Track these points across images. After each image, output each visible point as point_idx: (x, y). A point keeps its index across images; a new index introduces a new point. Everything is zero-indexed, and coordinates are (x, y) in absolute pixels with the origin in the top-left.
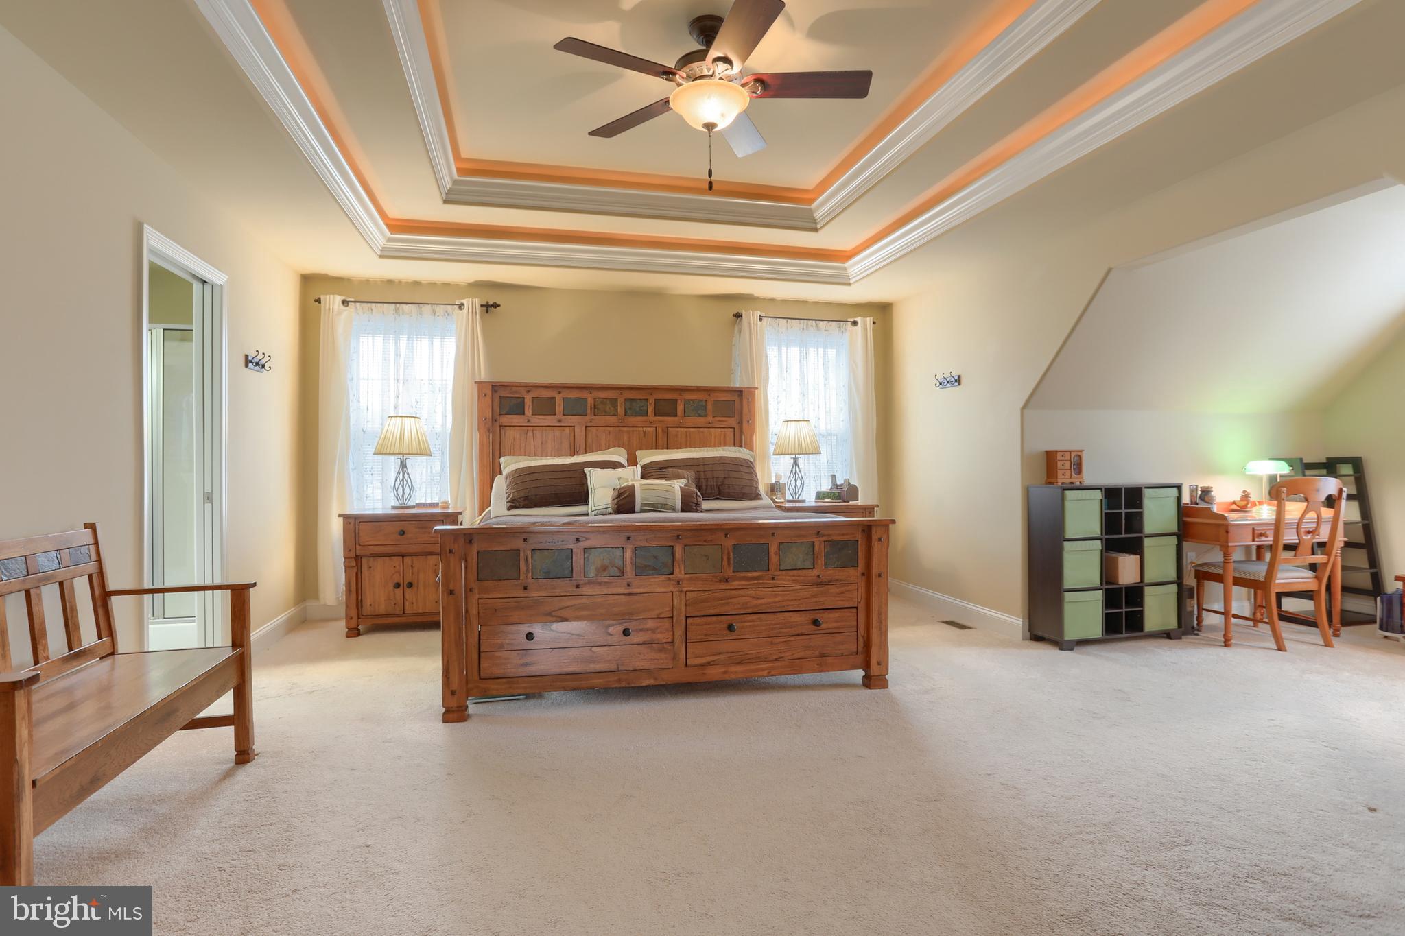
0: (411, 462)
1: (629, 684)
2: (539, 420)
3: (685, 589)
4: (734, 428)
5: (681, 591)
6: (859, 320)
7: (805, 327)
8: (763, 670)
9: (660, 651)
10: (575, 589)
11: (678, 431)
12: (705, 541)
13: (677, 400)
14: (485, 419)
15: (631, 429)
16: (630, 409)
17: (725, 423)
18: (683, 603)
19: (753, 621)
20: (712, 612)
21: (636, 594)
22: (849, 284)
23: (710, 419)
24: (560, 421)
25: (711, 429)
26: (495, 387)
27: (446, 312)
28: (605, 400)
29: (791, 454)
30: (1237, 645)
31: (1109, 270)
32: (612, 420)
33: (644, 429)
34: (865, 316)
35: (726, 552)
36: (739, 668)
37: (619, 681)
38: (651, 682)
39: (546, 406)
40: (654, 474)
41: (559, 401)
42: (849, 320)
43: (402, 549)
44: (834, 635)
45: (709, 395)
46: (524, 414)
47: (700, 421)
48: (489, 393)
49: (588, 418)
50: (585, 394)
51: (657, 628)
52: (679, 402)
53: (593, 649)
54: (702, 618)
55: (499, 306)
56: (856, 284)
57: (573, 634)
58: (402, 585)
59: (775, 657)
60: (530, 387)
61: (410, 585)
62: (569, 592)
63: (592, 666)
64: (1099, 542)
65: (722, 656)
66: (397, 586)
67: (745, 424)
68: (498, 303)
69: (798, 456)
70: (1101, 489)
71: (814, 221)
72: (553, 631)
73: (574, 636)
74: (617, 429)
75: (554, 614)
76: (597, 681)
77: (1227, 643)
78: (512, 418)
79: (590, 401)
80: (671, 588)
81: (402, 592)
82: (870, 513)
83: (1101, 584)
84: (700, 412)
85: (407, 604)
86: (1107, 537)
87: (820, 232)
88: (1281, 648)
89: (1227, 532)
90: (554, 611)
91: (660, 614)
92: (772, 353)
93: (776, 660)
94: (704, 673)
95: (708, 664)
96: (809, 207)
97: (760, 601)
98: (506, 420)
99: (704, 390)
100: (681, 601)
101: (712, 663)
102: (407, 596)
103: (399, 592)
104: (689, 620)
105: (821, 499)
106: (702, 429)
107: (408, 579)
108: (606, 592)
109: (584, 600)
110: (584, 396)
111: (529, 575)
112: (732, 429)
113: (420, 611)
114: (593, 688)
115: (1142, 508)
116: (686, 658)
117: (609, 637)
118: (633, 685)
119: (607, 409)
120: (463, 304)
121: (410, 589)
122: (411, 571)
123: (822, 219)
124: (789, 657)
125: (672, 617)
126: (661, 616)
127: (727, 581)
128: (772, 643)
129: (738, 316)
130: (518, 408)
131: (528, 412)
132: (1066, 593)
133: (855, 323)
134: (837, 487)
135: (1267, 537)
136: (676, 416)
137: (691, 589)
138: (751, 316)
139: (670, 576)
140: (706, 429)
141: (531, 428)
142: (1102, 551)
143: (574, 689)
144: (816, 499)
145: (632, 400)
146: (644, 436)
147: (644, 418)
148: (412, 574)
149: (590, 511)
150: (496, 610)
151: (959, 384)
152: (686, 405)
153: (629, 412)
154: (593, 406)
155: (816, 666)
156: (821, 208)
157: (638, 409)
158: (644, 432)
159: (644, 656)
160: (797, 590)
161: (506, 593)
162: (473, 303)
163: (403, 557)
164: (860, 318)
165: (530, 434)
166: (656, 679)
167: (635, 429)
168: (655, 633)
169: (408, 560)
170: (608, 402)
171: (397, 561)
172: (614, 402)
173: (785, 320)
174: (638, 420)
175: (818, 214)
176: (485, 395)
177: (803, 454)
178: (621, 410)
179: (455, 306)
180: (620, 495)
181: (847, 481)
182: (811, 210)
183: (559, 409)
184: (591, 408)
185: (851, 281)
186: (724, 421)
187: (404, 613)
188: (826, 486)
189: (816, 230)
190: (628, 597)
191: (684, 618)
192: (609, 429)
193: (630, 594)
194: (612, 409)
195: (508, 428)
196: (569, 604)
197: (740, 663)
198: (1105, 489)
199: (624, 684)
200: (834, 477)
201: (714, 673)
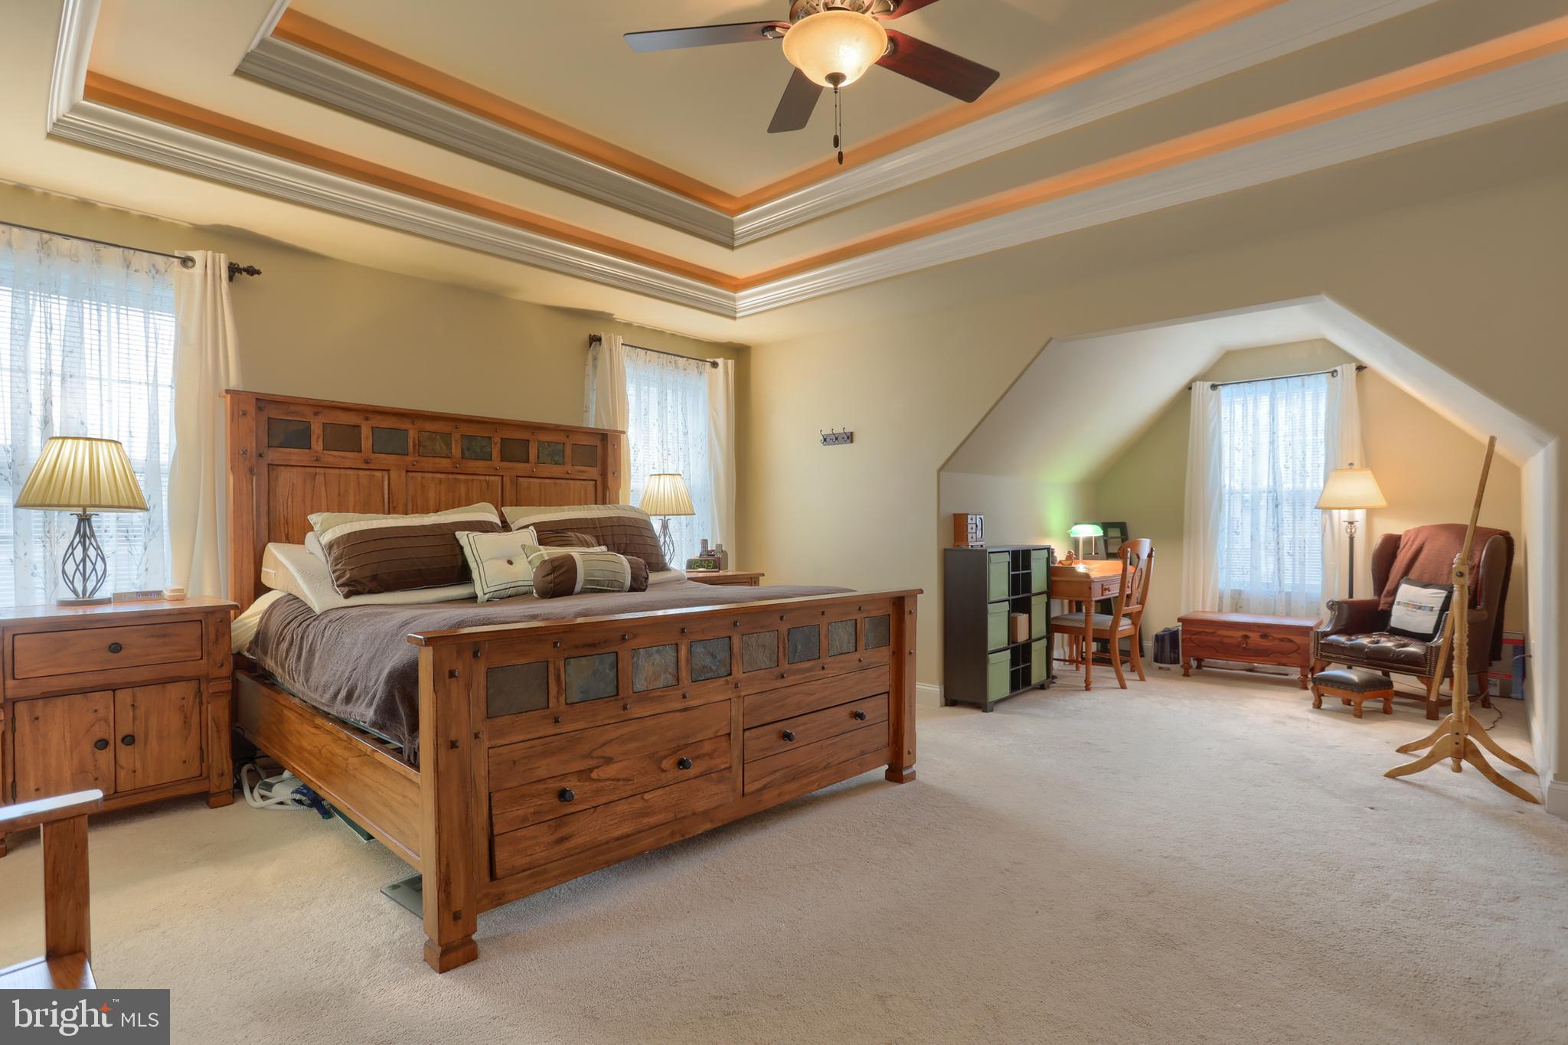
0: (105, 522)
1: (683, 836)
2: (333, 457)
3: (743, 694)
4: (596, 481)
5: (739, 697)
6: (720, 361)
7: (664, 363)
8: (813, 782)
9: (720, 781)
10: (622, 712)
11: (530, 482)
12: (762, 627)
13: (528, 441)
14: (244, 453)
15: (470, 477)
16: (469, 449)
17: (585, 474)
18: (741, 711)
19: (805, 724)
20: (769, 719)
21: (693, 708)
22: (734, 318)
23: (569, 468)
24: (367, 462)
25: (571, 482)
26: (263, 402)
27: (154, 266)
28: (434, 435)
29: (660, 515)
30: (1094, 688)
31: (1050, 340)
32: (445, 463)
33: (487, 478)
34: (726, 358)
35: (782, 640)
36: (793, 786)
37: (672, 834)
38: (708, 826)
39: (344, 438)
40: (554, 539)
41: (366, 431)
42: (708, 360)
43: (116, 677)
44: (870, 727)
45: (568, 437)
46: (310, 448)
47: (557, 470)
48: (251, 409)
49: (408, 458)
50: (405, 425)
51: (714, 751)
52: (531, 444)
53: (646, 796)
54: (759, 728)
55: (258, 272)
56: (742, 320)
57: (619, 780)
58: (112, 742)
59: (824, 764)
60: (320, 407)
61: (129, 740)
62: (613, 717)
63: (646, 820)
64: (1007, 603)
65: (778, 774)
66: (102, 744)
67: (610, 476)
68: (257, 268)
69: (667, 517)
70: (1009, 552)
71: (732, 236)
72: (594, 780)
73: (621, 783)
74: (450, 476)
75: (595, 754)
76: (647, 841)
77: (1087, 688)
78: (290, 453)
79: (412, 434)
80: (729, 695)
81: (112, 755)
82: (755, 582)
83: (1009, 644)
84: (556, 458)
85: (122, 774)
86: (1013, 597)
87: (736, 252)
88: (1123, 687)
89: (1090, 588)
90: (595, 750)
91: (717, 731)
92: (631, 390)
93: (825, 768)
94: (760, 801)
95: (765, 787)
96: (728, 217)
97: (813, 698)
98: (275, 455)
99: (562, 430)
100: (739, 710)
101: (768, 786)
102: (123, 760)
103: (105, 757)
104: (747, 733)
105: (694, 568)
106: (558, 481)
107: (125, 729)
108: (659, 711)
109: (632, 727)
110: (404, 427)
111: (562, 699)
112: (593, 482)
113: (152, 783)
114: (641, 853)
115: (1030, 569)
116: (743, 785)
117: (663, 775)
118: (687, 836)
119: (438, 447)
120: (192, 260)
121: (129, 748)
122: (131, 714)
123: (742, 237)
124: (837, 762)
125: (729, 734)
126: (719, 734)
127: (783, 677)
128: (822, 747)
129: (595, 340)
130: (300, 438)
131: (317, 445)
132: (990, 655)
133: (715, 365)
134: (710, 554)
135: (1109, 591)
136: (527, 461)
137: (750, 692)
138: (614, 341)
139: (729, 678)
140: (563, 481)
141: (322, 471)
142: (1009, 611)
143: (619, 861)
144: (687, 568)
145: (471, 438)
146: (488, 488)
147: (488, 463)
148: (134, 718)
149: (480, 594)
150: (514, 762)
151: (852, 442)
152: (540, 449)
153: (466, 454)
154: (417, 442)
155: (858, 767)
156: (745, 224)
157: (478, 450)
158: (488, 483)
159: (703, 792)
160: (842, 679)
161: (530, 733)
162: (210, 261)
163: (114, 691)
164: (722, 359)
165: (320, 479)
166: (712, 821)
167: (475, 477)
168: (712, 758)
169: (124, 696)
170: (438, 437)
171: (101, 700)
172: (446, 438)
173: (644, 351)
174: (479, 465)
175: (739, 230)
176: (244, 414)
177: (673, 515)
178: (456, 451)
179: (176, 260)
180: (554, 570)
181: (719, 546)
182: (732, 222)
183: (366, 443)
184: (414, 445)
185: (738, 315)
186: (583, 472)
187: (116, 792)
188: (696, 553)
189: (732, 247)
190: (684, 713)
191: (741, 733)
192: (439, 476)
193: (686, 709)
194: (444, 447)
195: (282, 468)
196: (614, 735)
197: (794, 779)
198: (1012, 551)
199: (678, 838)
200: (705, 542)
201: (770, 798)
